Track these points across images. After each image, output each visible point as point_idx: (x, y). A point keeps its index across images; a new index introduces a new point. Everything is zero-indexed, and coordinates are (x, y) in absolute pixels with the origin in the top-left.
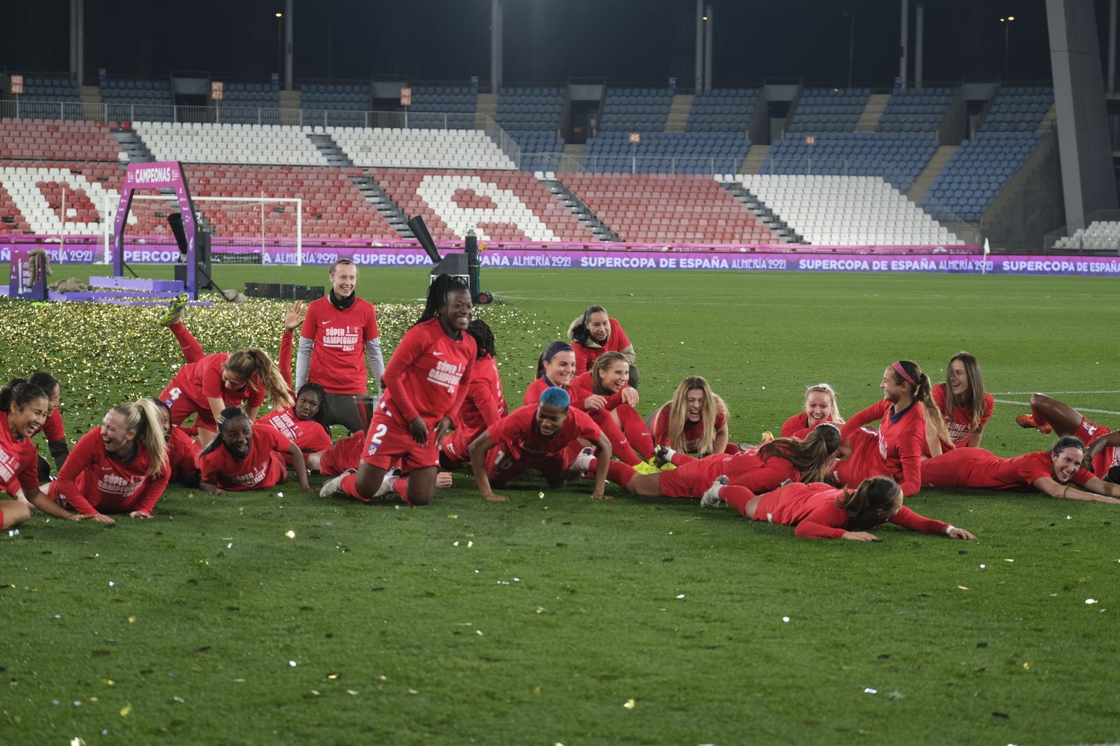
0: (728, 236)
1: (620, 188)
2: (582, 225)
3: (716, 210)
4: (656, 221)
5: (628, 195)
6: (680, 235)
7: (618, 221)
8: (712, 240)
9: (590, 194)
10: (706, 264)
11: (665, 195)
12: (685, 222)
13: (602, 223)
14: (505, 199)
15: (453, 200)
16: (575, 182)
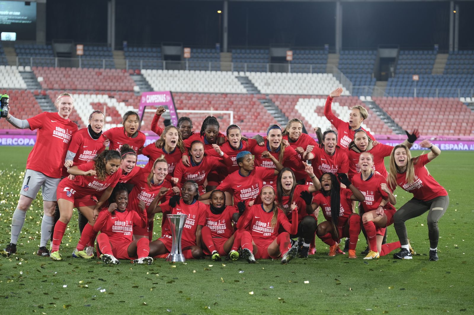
0: (468, 132)
1: (408, 105)
2: (386, 126)
3: (461, 117)
4: (427, 124)
5: (412, 109)
6: (441, 131)
7: (406, 123)
8: (459, 134)
9: (391, 109)
10: (456, 147)
11: (433, 109)
12: (443, 124)
13: (397, 125)
14: (344, 111)
15: (315, 112)
16: (383, 102)
